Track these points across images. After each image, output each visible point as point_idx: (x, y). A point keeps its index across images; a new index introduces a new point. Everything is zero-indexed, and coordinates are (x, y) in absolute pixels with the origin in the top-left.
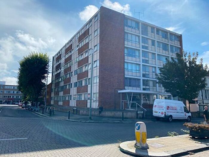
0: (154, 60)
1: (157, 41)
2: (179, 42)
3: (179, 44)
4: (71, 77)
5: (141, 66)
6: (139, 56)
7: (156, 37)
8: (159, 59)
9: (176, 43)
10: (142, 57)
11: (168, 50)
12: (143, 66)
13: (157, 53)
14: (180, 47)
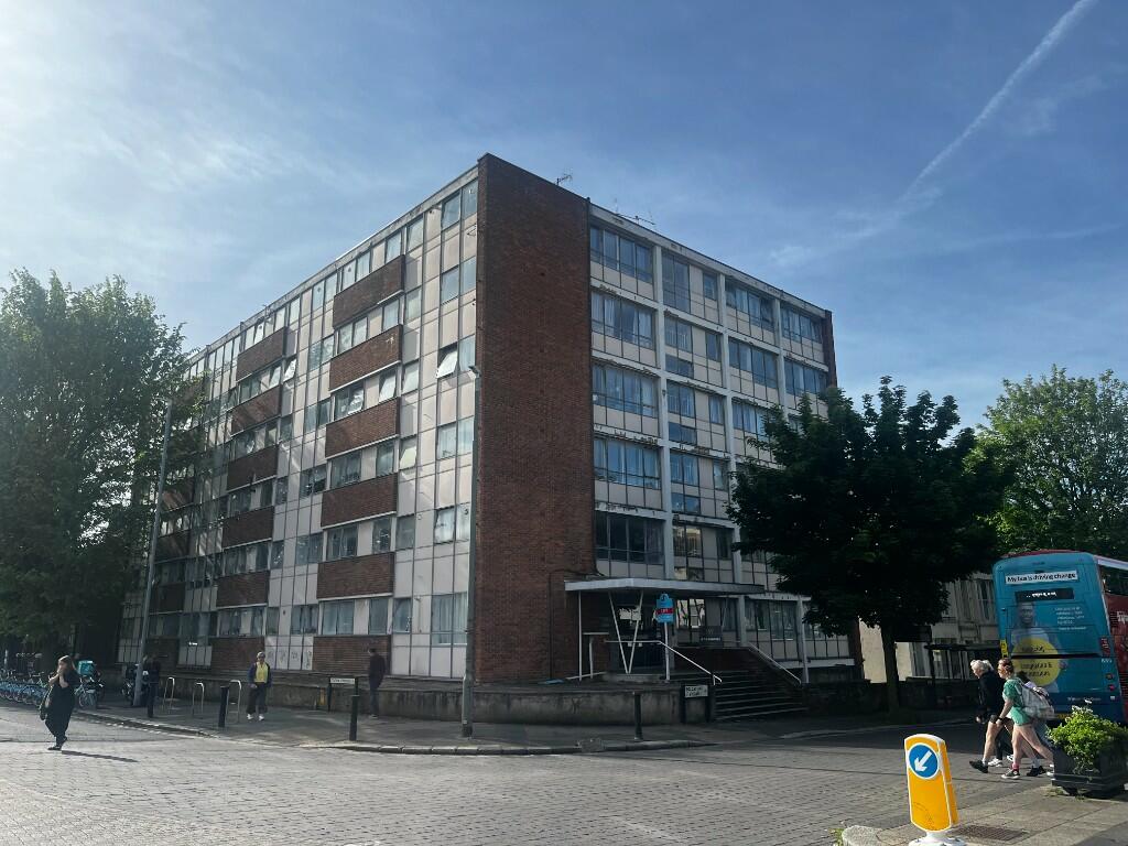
0: (720, 429)
1: (731, 339)
2: (818, 346)
3: (819, 356)
4: (279, 509)
5: (666, 456)
6: (656, 408)
7: (725, 320)
8: (741, 426)
9: (807, 352)
10: (669, 412)
11: (777, 382)
12: (675, 456)
13: (730, 395)
14: (826, 369)
